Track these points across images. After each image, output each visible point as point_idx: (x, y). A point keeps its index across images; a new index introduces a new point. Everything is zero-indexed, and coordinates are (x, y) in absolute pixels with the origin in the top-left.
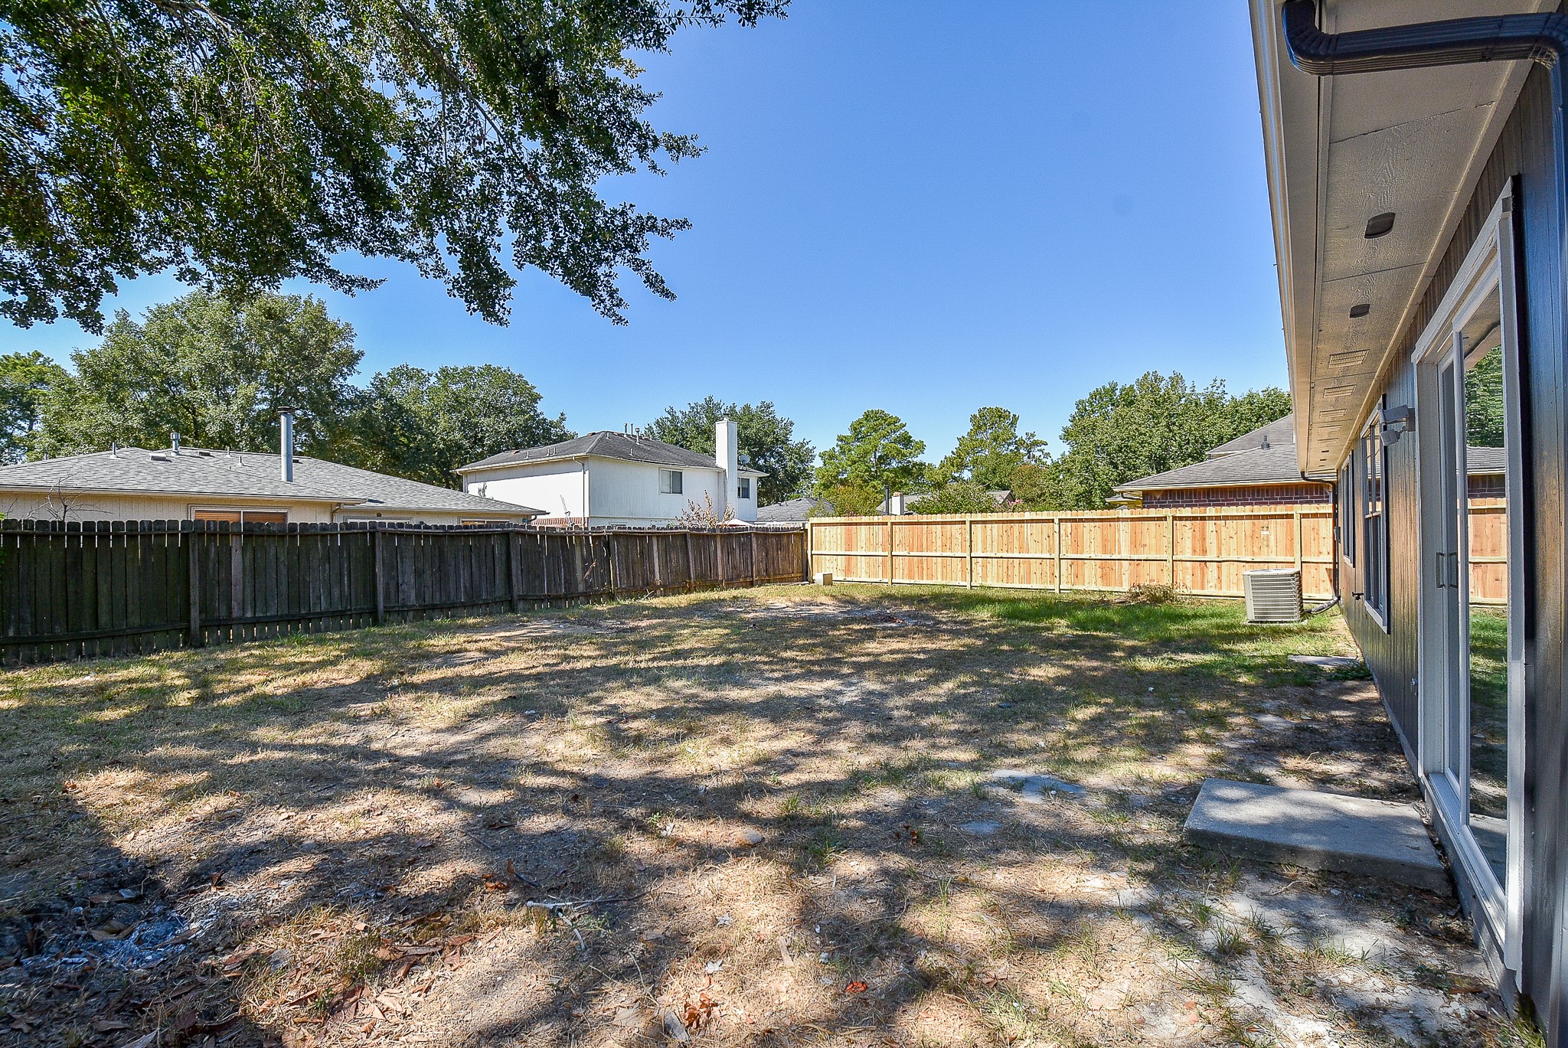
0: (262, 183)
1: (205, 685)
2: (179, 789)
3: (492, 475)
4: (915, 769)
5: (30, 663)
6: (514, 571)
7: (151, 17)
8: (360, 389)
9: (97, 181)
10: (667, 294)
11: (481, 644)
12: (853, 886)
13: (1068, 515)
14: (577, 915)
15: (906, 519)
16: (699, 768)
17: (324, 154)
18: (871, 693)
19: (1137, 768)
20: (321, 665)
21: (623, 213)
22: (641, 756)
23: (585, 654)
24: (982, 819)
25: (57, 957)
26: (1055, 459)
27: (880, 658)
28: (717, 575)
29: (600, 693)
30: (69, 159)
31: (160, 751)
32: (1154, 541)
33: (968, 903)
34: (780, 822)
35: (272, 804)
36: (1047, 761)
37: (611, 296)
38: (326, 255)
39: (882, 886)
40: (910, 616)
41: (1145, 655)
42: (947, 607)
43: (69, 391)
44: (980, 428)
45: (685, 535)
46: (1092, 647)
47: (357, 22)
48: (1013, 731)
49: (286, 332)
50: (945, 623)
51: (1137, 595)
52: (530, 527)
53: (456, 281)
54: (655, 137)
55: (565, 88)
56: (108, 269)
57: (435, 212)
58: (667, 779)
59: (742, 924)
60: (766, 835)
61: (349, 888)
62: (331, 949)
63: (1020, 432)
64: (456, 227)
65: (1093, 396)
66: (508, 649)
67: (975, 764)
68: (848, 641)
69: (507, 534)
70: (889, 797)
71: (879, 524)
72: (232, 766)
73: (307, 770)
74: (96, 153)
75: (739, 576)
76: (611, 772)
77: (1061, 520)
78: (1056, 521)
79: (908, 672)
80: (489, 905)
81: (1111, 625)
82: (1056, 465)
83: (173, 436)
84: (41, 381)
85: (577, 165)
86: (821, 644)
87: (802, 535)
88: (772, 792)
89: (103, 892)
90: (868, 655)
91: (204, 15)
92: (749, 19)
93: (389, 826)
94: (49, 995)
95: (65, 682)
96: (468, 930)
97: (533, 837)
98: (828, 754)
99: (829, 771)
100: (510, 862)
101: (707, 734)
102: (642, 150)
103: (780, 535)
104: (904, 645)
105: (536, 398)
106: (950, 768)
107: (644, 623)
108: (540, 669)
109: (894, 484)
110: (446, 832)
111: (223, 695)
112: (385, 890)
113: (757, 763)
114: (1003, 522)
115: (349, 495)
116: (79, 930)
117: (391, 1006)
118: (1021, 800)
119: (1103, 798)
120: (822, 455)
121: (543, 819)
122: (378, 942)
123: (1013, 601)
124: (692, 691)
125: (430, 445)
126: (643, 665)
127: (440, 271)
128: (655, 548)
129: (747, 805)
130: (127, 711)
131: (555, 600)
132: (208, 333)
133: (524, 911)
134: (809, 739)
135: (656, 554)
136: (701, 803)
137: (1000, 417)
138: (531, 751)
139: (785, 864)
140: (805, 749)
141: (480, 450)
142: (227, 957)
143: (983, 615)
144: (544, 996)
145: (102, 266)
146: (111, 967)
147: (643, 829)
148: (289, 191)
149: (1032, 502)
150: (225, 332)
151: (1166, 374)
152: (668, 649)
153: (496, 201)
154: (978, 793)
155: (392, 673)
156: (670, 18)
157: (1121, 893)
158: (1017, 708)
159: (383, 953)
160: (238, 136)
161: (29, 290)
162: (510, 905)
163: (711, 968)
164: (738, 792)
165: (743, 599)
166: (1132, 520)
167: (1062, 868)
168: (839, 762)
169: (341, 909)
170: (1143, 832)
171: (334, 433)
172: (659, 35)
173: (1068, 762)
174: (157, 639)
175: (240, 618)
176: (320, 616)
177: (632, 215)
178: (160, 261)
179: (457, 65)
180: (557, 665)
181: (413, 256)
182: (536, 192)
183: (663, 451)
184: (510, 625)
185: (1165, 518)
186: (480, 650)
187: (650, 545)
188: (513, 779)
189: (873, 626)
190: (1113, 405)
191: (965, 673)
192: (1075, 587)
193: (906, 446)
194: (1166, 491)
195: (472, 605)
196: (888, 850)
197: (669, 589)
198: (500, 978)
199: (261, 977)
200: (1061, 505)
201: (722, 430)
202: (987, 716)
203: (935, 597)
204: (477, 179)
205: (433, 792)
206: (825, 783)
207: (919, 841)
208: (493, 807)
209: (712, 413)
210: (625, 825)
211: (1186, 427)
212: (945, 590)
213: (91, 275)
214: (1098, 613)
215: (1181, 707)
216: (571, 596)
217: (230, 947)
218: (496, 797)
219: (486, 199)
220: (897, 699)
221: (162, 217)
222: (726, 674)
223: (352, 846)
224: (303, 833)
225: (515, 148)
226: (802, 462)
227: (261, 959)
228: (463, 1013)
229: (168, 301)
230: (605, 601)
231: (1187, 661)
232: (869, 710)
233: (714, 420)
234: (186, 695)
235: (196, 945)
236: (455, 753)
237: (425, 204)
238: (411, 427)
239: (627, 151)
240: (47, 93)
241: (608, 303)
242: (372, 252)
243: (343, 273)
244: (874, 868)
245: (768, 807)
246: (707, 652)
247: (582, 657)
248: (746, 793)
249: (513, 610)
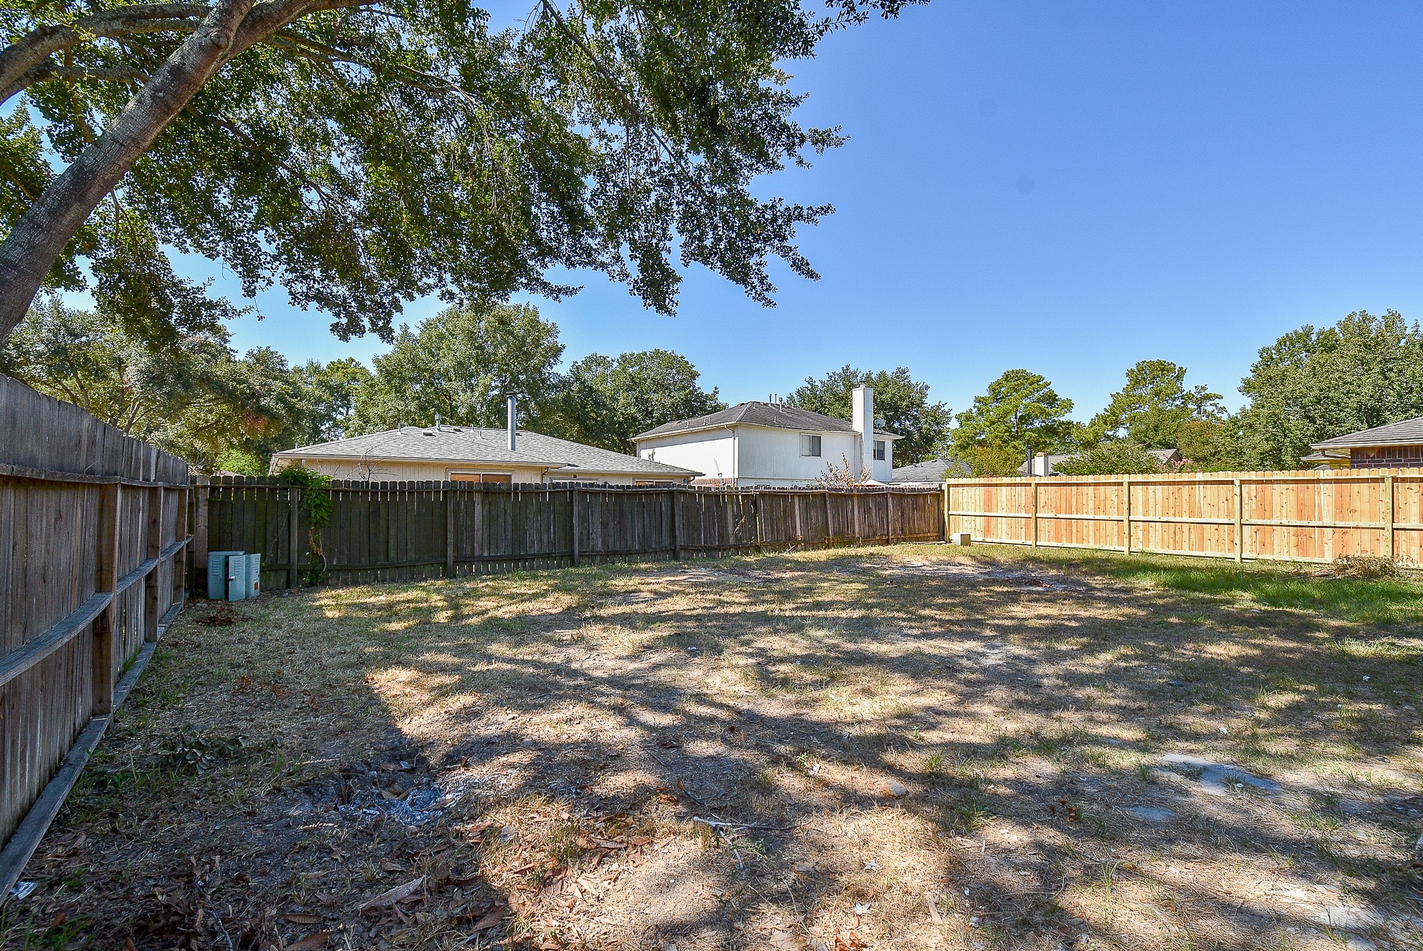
0: (498, 219)
1: (456, 607)
2: (440, 687)
3: (659, 442)
4: (1070, 742)
5: (346, 584)
6: (677, 524)
7: (422, 101)
8: (562, 375)
9: (389, 230)
10: (811, 275)
11: (651, 586)
12: (1004, 853)
13: (1253, 476)
14: (736, 836)
15: (1052, 480)
16: (842, 715)
17: (540, 191)
18: (1017, 658)
19: (1349, 769)
20: (535, 597)
21: (773, 207)
22: (787, 698)
23: (737, 601)
24: (1151, 804)
25: (360, 808)
26: (1233, 414)
27: (1026, 623)
28: (854, 532)
29: (750, 637)
30: (372, 215)
31: (428, 656)
32: (1366, 506)
33: (1135, 892)
34: (923, 778)
35: (502, 706)
36: (1231, 750)
37: (761, 282)
38: (541, 271)
39: (1036, 859)
40: (1058, 580)
41: (1357, 638)
42: (1102, 572)
43: (371, 386)
44: (1138, 382)
45: (824, 495)
46: (1286, 625)
47: (563, 80)
48: (1186, 712)
49: (511, 333)
50: (1100, 590)
51: (1345, 568)
52: (690, 487)
53: (636, 282)
54: (802, 134)
55: (724, 105)
56: (397, 295)
57: (621, 227)
58: (812, 722)
59: (890, 871)
60: (910, 789)
61: (556, 783)
62: (544, 832)
63: (1188, 385)
64: (636, 238)
65: (1282, 342)
66: (673, 592)
67: (1141, 744)
68: (989, 603)
69: (672, 492)
70: (1041, 768)
71: (1021, 485)
72: (475, 672)
73: (527, 682)
74: (388, 209)
75: (875, 534)
76: (762, 710)
77: (1242, 482)
78: (1237, 483)
79: (1058, 640)
80: (663, 813)
81: (1310, 601)
82: (1234, 421)
83: (437, 417)
84: (354, 379)
85: (733, 171)
86: (961, 604)
87: (938, 495)
88: (915, 747)
89: (390, 762)
90: (1012, 618)
91: (457, 94)
92: (891, 12)
93: (585, 734)
94: (355, 836)
95: (368, 600)
96: (646, 833)
97: (697, 759)
98: (973, 716)
99: (975, 734)
100: (679, 780)
101: (849, 683)
102: (790, 148)
103: (916, 495)
104: (1053, 611)
105: (694, 375)
106: (1111, 745)
107: (788, 575)
108: (700, 611)
109: (1037, 444)
110: (628, 745)
111: (469, 616)
112: (583, 788)
113: (899, 717)
114: (1169, 483)
115: (554, 460)
116: (374, 790)
117: (588, 889)
118: (1199, 789)
119: (1305, 799)
120: (958, 417)
121: (705, 744)
122: (578, 831)
123: (1182, 569)
124: (833, 641)
125: (612, 418)
126: (788, 613)
127: (624, 275)
128: (797, 507)
129: (890, 757)
130: (406, 624)
131: (710, 551)
132: (460, 338)
133: (691, 825)
134: (951, 698)
135: (797, 512)
136: (845, 748)
137: (1163, 370)
138: (694, 683)
139: (932, 821)
140: (947, 708)
141: (649, 422)
142: (470, 826)
143: (1146, 584)
144: (709, 905)
145: (393, 292)
146: (394, 821)
147: (792, 766)
148: (516, 224)
149: (1203, 461)
150: (471, 336)
151: (1378, 313)
152: (810, 600)
153: (667, 211)
154: (1145, 776)
155: (586, 607)
156: (817, 26)
157: (1332, 909)
158: (1192, 688)
159: (582, 842)
160: (480, 184)
161: (349, 314)
162: (680, 817)
163: (860, 909)
164: (881, 742)
165: (879, 556)
166: (1337, 481)
167: (1252, 871)
168: (984, 725)
169: (550, 800)
170: (1359, 843)
171: (544, 412)
172: (808, 43)
173: (1258, 753)
174: (427, 570)
175: (479, 557)
176: (533, 557)
177: (780, 208)
178: (429, 287)
179: (637, 102)
180: (712, 608)
181: (603, 265)
182: (700, 199)
183: (804, 418)
184: (673, 571)
185: (1382, 480)
186: (651, 592)
187: (793, 503)
188: (679, 706)
189: (1017, 589)
190: (1308, 351)
191: (1126, 645)
192: (1261, 557)
193: (1051, 405)
194: (1383, 448)
195: (645, 552)
196: (1042, 823)
197: (810, 544)
198: (672, 881)
199: (494, 846)
200: (1240, 464)
201: (858, 396)
202: (1154, 694)
203: (1088, 562)
204: (653, 196)
205: (618, 710)
206: (969, 745)
207: (1077, 819)
208: (664, 728)
209: (849, 380)
210: (776, 760)
211: (1408, 373)
212: (1099, 555)
213: (386, 300)
214: (1293, 586)
215: (1408, 702)
216: (723, 548)
217: (473, 818)
218: (666, 720)
219: (659, 210)
220: (1046, 666)
221: (431, 253)
222: (865, 627)
223: (559, 747)
224: (523, 732)
225: (683, 164)
226: (938, 424)
227: (492, 832)
228: (643, 906)
229: (433, 316)
230: (752, 552)
231: (1414, 648)
232: (1016, 675)
233: (851, 387)
234: (444, 614)
235: (450, 813)
236: (633, 678)
237: (613, 221)
238: (598, 404)
239: (777, 152)
240: (358, 169)
241: (759, 289)
242: (573, 265)
243: (553, 285)
244: (1026, 839)
245: (912, 761)
246: (846, 605)
247: (734, 603)
248: (889, 745)
249: (676, 558)
